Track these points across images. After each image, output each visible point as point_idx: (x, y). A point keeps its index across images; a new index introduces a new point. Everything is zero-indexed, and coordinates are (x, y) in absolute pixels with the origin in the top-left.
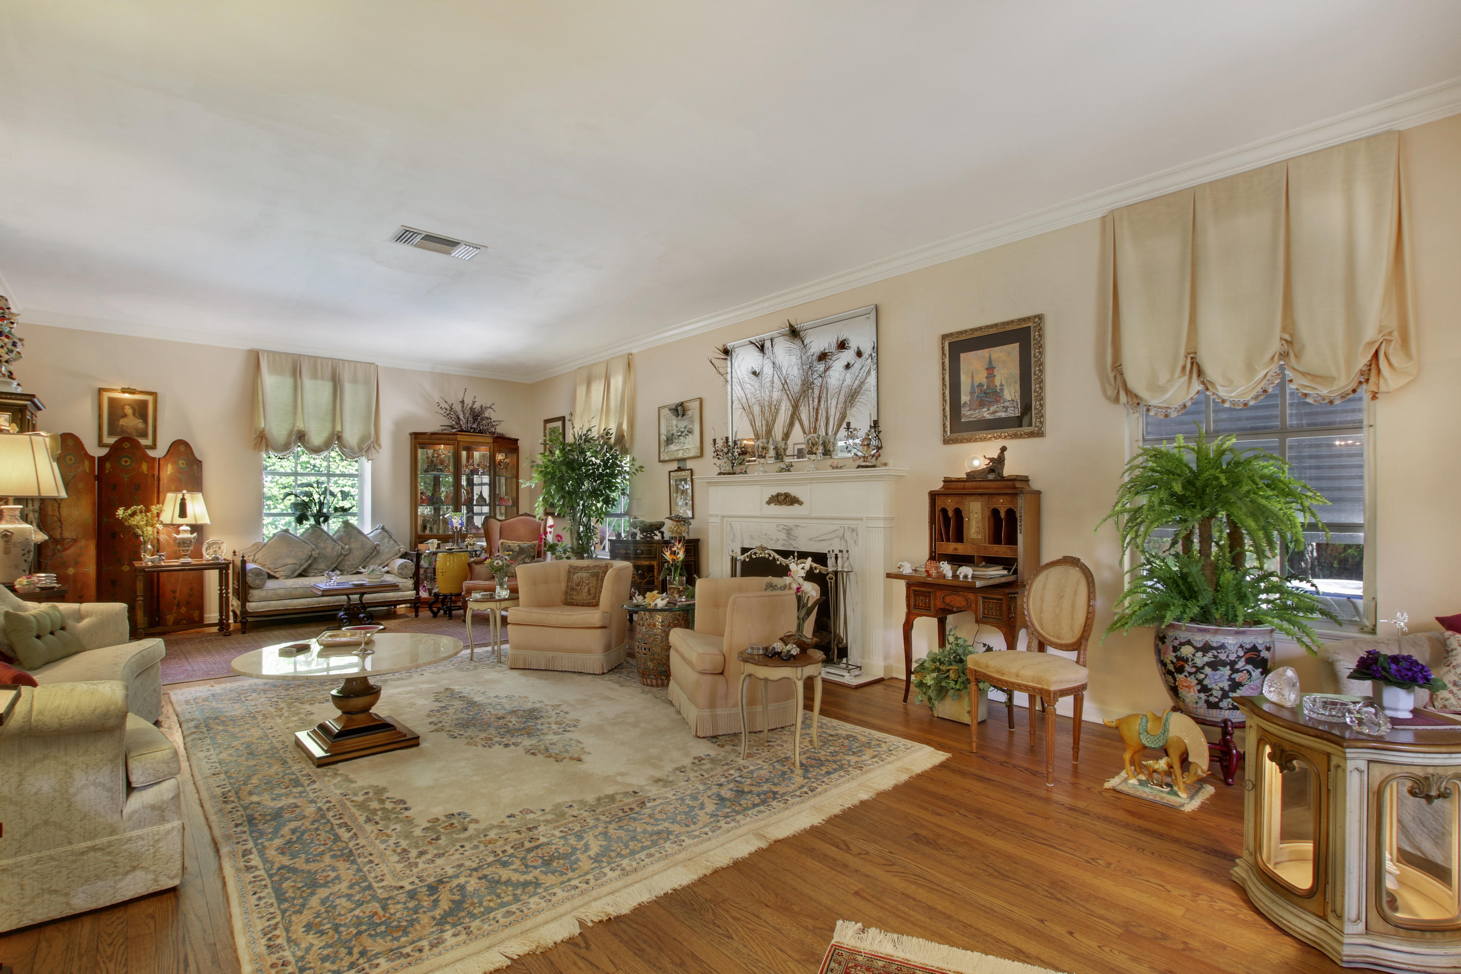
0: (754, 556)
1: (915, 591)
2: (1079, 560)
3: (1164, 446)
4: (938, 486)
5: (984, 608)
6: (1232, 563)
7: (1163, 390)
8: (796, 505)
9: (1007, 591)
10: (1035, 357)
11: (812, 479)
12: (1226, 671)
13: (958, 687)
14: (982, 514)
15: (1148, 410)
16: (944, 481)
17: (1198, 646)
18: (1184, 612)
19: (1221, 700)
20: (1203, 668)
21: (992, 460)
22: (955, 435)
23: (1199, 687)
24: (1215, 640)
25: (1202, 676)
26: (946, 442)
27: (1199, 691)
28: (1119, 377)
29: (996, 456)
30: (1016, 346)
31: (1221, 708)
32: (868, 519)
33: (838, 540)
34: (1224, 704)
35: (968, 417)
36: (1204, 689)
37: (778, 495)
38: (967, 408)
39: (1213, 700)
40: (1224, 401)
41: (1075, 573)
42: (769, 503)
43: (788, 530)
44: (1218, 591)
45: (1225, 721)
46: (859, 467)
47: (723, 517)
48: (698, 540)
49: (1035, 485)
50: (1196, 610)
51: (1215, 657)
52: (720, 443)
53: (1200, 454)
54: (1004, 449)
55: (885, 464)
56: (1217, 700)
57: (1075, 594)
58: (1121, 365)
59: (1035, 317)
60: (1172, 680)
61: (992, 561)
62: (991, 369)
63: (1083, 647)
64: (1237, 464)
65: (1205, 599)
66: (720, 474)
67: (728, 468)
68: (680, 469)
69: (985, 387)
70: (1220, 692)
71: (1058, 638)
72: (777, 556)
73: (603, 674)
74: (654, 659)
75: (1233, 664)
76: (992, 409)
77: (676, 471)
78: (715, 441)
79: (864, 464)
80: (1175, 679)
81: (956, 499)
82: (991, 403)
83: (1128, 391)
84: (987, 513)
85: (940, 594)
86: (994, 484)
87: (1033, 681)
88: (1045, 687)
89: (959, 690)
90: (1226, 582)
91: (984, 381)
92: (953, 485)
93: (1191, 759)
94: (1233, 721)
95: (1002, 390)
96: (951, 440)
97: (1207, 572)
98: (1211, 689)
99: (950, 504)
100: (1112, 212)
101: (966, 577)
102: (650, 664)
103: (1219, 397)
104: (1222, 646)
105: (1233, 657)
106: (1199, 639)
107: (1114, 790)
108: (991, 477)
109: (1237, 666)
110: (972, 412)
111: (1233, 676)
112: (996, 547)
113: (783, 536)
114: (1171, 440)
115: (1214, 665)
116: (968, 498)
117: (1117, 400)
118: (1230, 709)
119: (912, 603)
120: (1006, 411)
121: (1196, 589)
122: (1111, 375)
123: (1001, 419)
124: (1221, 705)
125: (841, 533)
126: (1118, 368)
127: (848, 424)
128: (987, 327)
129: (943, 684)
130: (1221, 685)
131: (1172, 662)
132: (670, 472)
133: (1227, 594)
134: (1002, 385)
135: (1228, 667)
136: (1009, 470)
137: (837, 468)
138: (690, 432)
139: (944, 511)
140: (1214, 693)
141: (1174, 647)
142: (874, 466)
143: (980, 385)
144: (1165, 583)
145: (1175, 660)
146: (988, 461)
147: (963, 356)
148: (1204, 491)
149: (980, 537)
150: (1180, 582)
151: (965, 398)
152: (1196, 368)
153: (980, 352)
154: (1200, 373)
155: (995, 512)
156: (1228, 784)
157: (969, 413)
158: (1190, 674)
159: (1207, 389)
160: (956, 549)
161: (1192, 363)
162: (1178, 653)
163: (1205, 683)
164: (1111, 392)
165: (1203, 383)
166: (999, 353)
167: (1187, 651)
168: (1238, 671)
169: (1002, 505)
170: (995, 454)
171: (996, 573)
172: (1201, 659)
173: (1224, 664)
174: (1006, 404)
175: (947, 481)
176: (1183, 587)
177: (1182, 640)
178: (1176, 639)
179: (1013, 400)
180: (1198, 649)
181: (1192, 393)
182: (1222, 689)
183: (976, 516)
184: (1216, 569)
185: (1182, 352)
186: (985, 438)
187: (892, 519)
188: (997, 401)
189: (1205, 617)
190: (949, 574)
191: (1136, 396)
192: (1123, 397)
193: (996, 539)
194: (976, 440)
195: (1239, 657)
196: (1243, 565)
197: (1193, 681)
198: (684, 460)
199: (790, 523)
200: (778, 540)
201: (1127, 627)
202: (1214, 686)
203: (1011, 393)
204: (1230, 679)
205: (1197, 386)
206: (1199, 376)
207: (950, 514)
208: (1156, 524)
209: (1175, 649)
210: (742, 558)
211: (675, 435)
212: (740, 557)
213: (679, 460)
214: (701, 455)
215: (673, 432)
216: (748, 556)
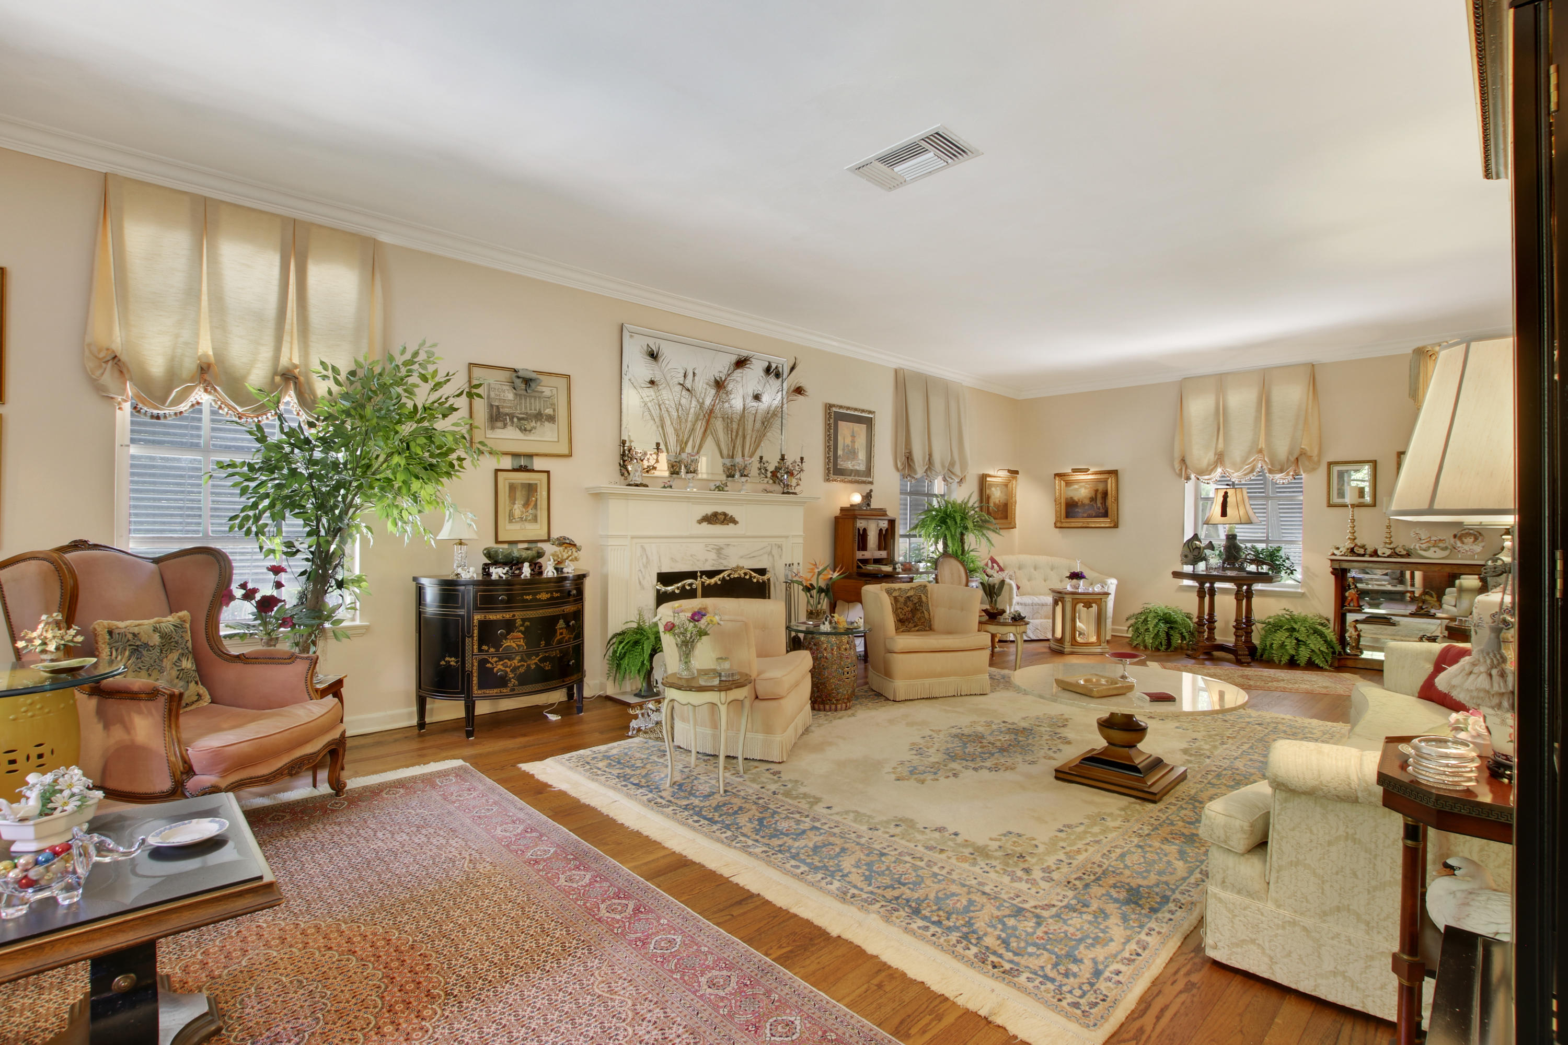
8: (731, 525)
10: (874, 436)
11: (749, 500)
21: (863, 497)
22: (834, 477)
26: (827, 480)
29: (865, 495)
32: (790, 536)
33: (766, 556)
37: (713, 514)
42: (701, 521)
43: (718, 550)
47: (633, 537)
55: (796, 496)
67: (641, 479)
68: (523, 469)
79: (789, 491)
81: (865, 522)
83: (911, 468)
84: (878, 531)
96: (832, 480)
99: (862, 525)
100: (900, 368)
108: (868, 507)
112: (880, 552)
113: (712, 556)
116: (870, 521)
122: (903, 457)
125: (769, 549)
126: (907, 454)
127: (761, 458)
128: (853, 409)
132: (495, 469)
138: (551, 419)
139: (859, 530)
146: (861, 498)
149: (874, 546)
155: (881, 531)
160: (863, 555)
164: (900, 466)
169: (883, 526)
175: (842, 510)
183: (873, 533)
192: (906, 471)
193: (879, 547)
198: (532, 456)
199: (721, 542)
200: (706, 560)
207: (862, 532)
210: (713, 581)
211: (512, 417)
212: (708, 581)
213: (515, 455)
214: (570, 455)
215: (507, 410)
216: (678, 588)
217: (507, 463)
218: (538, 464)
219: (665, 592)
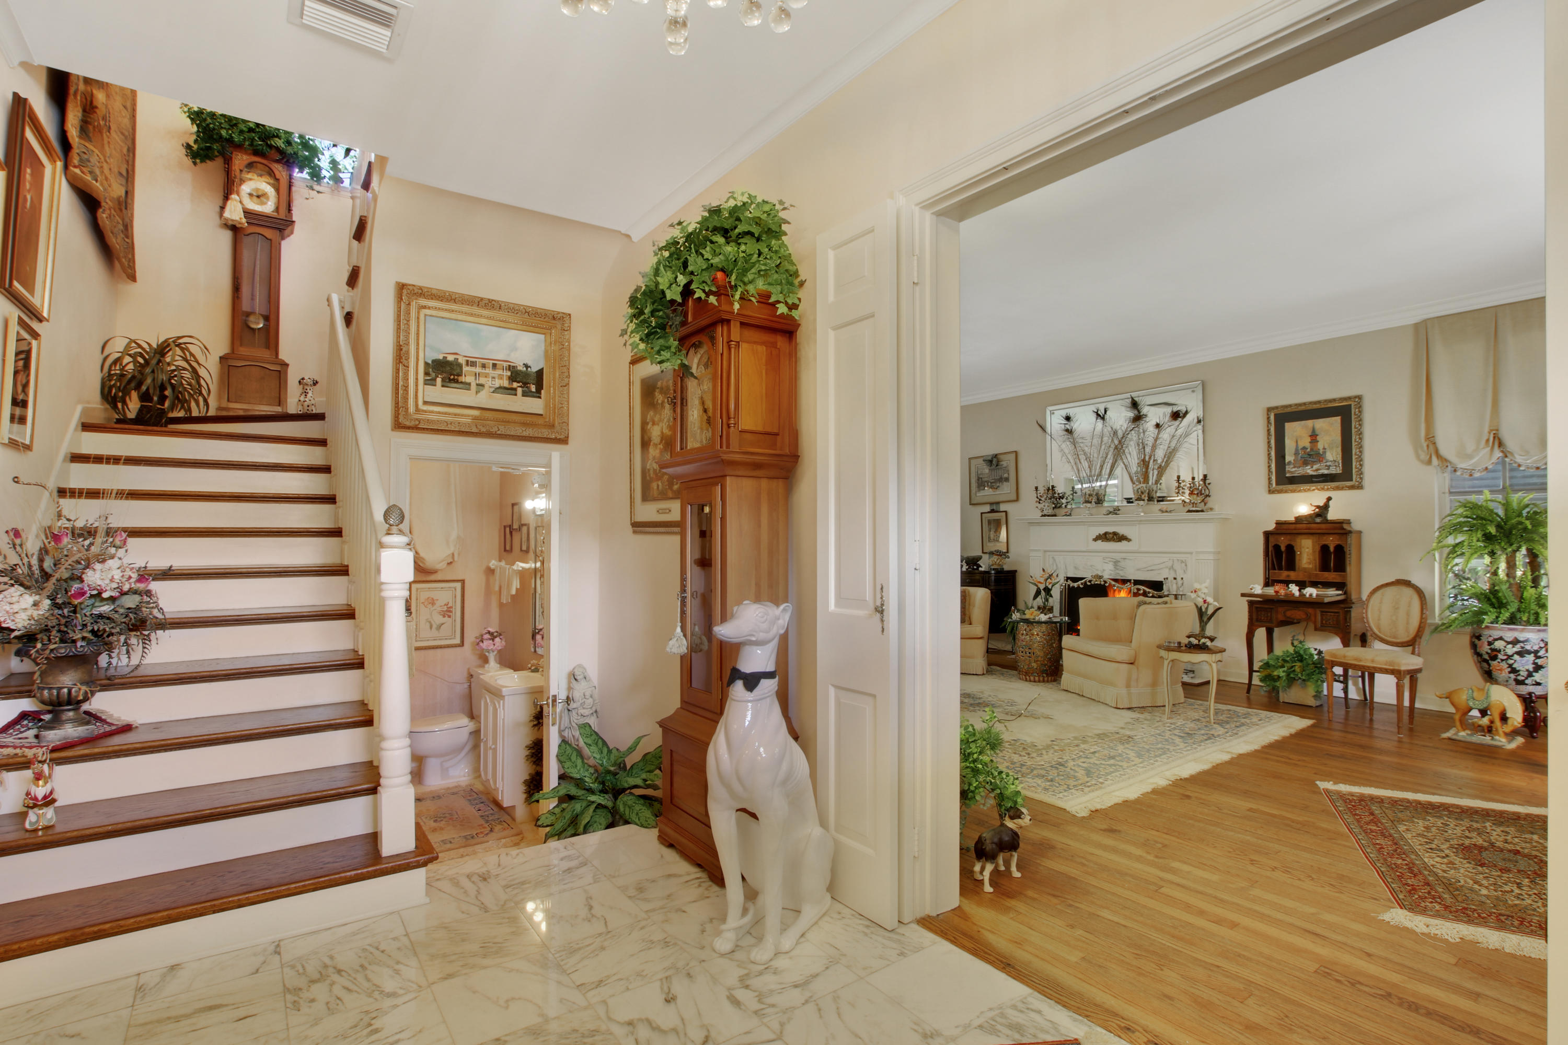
0: (1089, 584)
1: (1257, 608)
2: (1410, 581)
3: (1473, 498)
4: (1271, 527)
5: (1322, 620)
6: (1533, 583)
7: (1470, 457)
8: (1124, 542)
9: (1342, 606)
10: (1355, 428)
11: (1140, 521)
12: (1531, 658)
13: (1304, 678)
14: (1313, 549)
15: (1455, 471)
16: (1276, 523)
17: (1509, 640)
18: (1497, 617)
19: (1526, 678)
20: (1512, 656)
21: (1318, 507)
22: (1281, 487)
23: (1509, 669)
24: (1521, 636)
25: (1512, 661)
26: (1271, 492)
27: (1510, 673)
28: (1431, 447)
29: (1321, 504)
30: (1338, 419)
31: (1527, 684)
32: (1197, 553)
34: (1529, 681)
35: (1292, 472)
36: (1514, 671)
37: (1106, 534)
38: (1292, 466)
39: (1520, 678)
40: (1519, 466)
41: (1408, 592)
42: (1095, 540)
43: (1115, 562)
44: (1522, 603)
45: (1530, 694)
46: (1189, 511)
47: (1045, 551)
48: (1016, 571)
49: (1355, 526)
50: (1507, 615)
51: (1522, 648)
52: (1042, 490)
53: (1507, 505)
54: (1329, 499)
55: (1211, 509)
56: (1523, 678)
57: (1409, 605)
58: (1433, 437)
59: (1356, 397)
60: (1487, 666)
61: (1327, 585)
62: (1314, 437)
63: (1417, 643)
64: (1536, 513)
65: (1513, 608)
66: (1042, 516)
67: (1050, 512)
68: (992, 511)
69: (1309, 450)
70: (1526, 673)
71: (1394, 638)
72: (1113, 583)
73: (983, 674)
74: (1037, 661)
75: (1536, 652)
76: (1315, 467)
77: (989, 512)
78: (1036, 488)
79: (1194, 509)
80: (1489, 665)
81: (1288, 537)
82: (1313, 463)
83: (1439, 456)
84: (1318, 548)
85: (1281, 610)
86: (1323, 526)
87: (1386, 665)
88: (1396, 668)
89: (1304, 680)
90: (1529, 596)
91: (1308, 445)
92: (1285, 527)
93: (1508, 715)
94: (1537, 694)
95: (1324, 453)
96: (1276, 490)
97: (1514, 589)
98: (1519, 671)
99: (1283, 542)
100: (1425, 321)
101: (1311, 595)
102: (1034, 665)
103: (1515, 462)
104: (1527, 641)
105: (1536, 648)
106: (1509, 636)
107: (1450, 739)
108: (1318, 520)
109: (1539, 654)
110: (1296, 469)
111: (1536, 661)
112: (1326, 574)
113: (1109, 567)
114: (1480, 493)
115: (1521, 654)
116: (1300, 537)
117: (1429, 462)
118: (1533, 685)
119: (1254, 617)
120: (1328, 469)
121: (1504, 601)
122: (1425, 445)
123: (1323, 475)
124: (1527, 682)
125: (1170, 564)
126: (1431, 440)
128: (1311, 403)
129: (1292, 676)
130: (1527, 667)
131: (1487, 653)
132: (982, 513)
133: (1529, 604)
134: (1324, 449)
135: (1532, 655)
136: (1332, 515)
137: (1167, 512)
138: (1007, 480)
139: (1277, 547)
140: (1521, 673)
141: (1488, 642)
142: (1202, 511)
143: (1304, 448)
144: (1479, 600)
145: (1489, 651)
146: (1314, 508)
147: (1287, 425)
148: (1510, 533)
149: (1311, 566)
150: (1492, 597)
151: (1289, 458)
152: (1499, 442)
153: (1303, 422)
154: (1501, 444)
155: (1324, 549)
156: (1533, 737)
157: (1294, 469)
158: (1502, 660)
159: (1506, 456)
160: (1288, 576)
161: (1494, 438)
162: (1492, 646)
163: (1514, 666)
164: (1424, 456)
165: (1502, 452)
166: (1320, 424)
167: (1499, 644)
168: (1540, 657)
169: (1332, 542)
170: (1321, 503)
171: (1332, 594)
172: (1510, 650)
173: (1529, 652)
174: (1328, 464)
175: (1279, 523)
176: (1494, 600)
177: (1496, 637)
178: (1490, 636)
179: (1335, 461)
180: (1508, 643)
181: (1494, 460)
182: (1527, 670)
183: (1307, 550)
184: (1520, 588)
185: (1486, 430)
186: (1309, 490)
187: (1219, 553)
188: (1320, 461)
189: (1512, 620)
190: (1297, 594)
191: (1446, 460)
192: (1434, 459)
193: (1324, 567)
194: (1300, 491)
195: (1541, 648)
196: (1539, 584)
197: (1504, 665)
198: (998, 503)
199: (1117, 556)
201: (1451, 628)
202: (1521, 668)
203: (1333, 455)
204: (1534, 663)
205: (1498, 454)
206: (1499, 447)
207: (1283, 548)
208: (1476, 556)
209: (1490, 644)
210: (1076, 585)
211: (988, 482)
212: (1072, 584)
213: (991, 504)
214: (1017, 500)
215: (986, 479)
216: (1082, 584)
217: (987, 508)
218: (1003, 507)
219: (1073, 587)
